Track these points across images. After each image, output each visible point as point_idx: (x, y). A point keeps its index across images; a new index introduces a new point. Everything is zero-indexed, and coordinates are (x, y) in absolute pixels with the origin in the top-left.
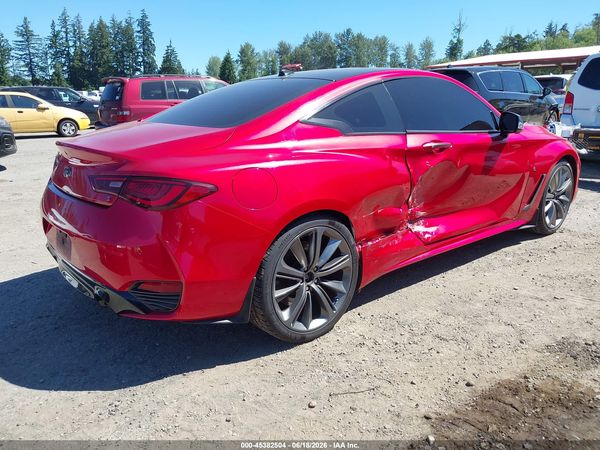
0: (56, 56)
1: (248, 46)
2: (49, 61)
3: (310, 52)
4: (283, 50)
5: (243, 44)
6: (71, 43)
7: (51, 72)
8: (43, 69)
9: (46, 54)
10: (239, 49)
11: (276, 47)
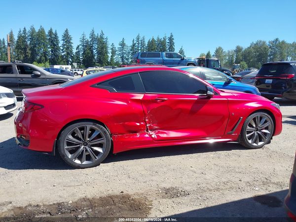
0: (133, 54)
1: (220, 48)
2: (130, 56)
3: (253, 50)
4: (238, 50)
5: (218, 47)
6: (139, 48)
7: (130, 60)
8: (127, 59)
9: (129, 53)
10: (215, 50)
11: (235, 48)
